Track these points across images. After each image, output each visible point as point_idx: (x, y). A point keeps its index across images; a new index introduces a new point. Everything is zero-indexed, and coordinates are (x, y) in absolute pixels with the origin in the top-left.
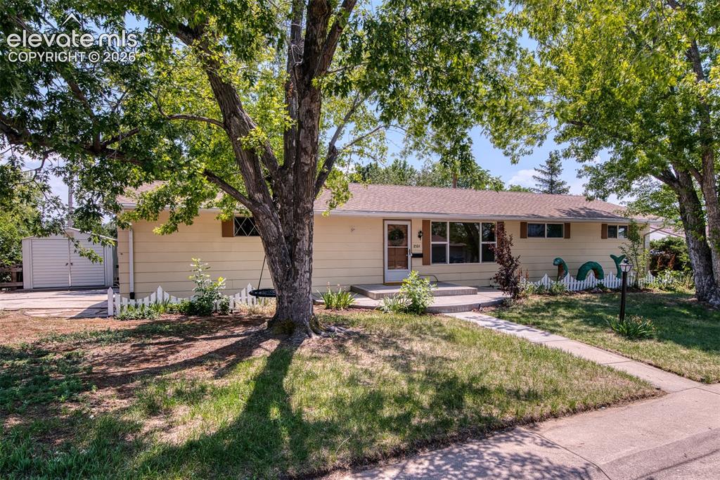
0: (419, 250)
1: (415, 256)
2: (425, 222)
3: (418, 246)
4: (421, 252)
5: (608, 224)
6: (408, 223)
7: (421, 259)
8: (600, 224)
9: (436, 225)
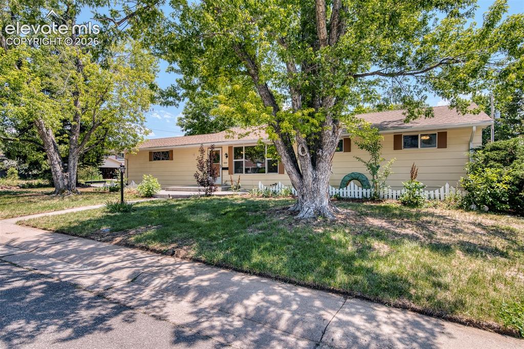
0: (226, 166)
1: (224, 169)
2: (230, 148)
3: (226, 163)
4: (228, 166)
5: (404, 134)
6: (220, 149)
7: (228, 171)
8: (393, 135)
9: (236, 149)
